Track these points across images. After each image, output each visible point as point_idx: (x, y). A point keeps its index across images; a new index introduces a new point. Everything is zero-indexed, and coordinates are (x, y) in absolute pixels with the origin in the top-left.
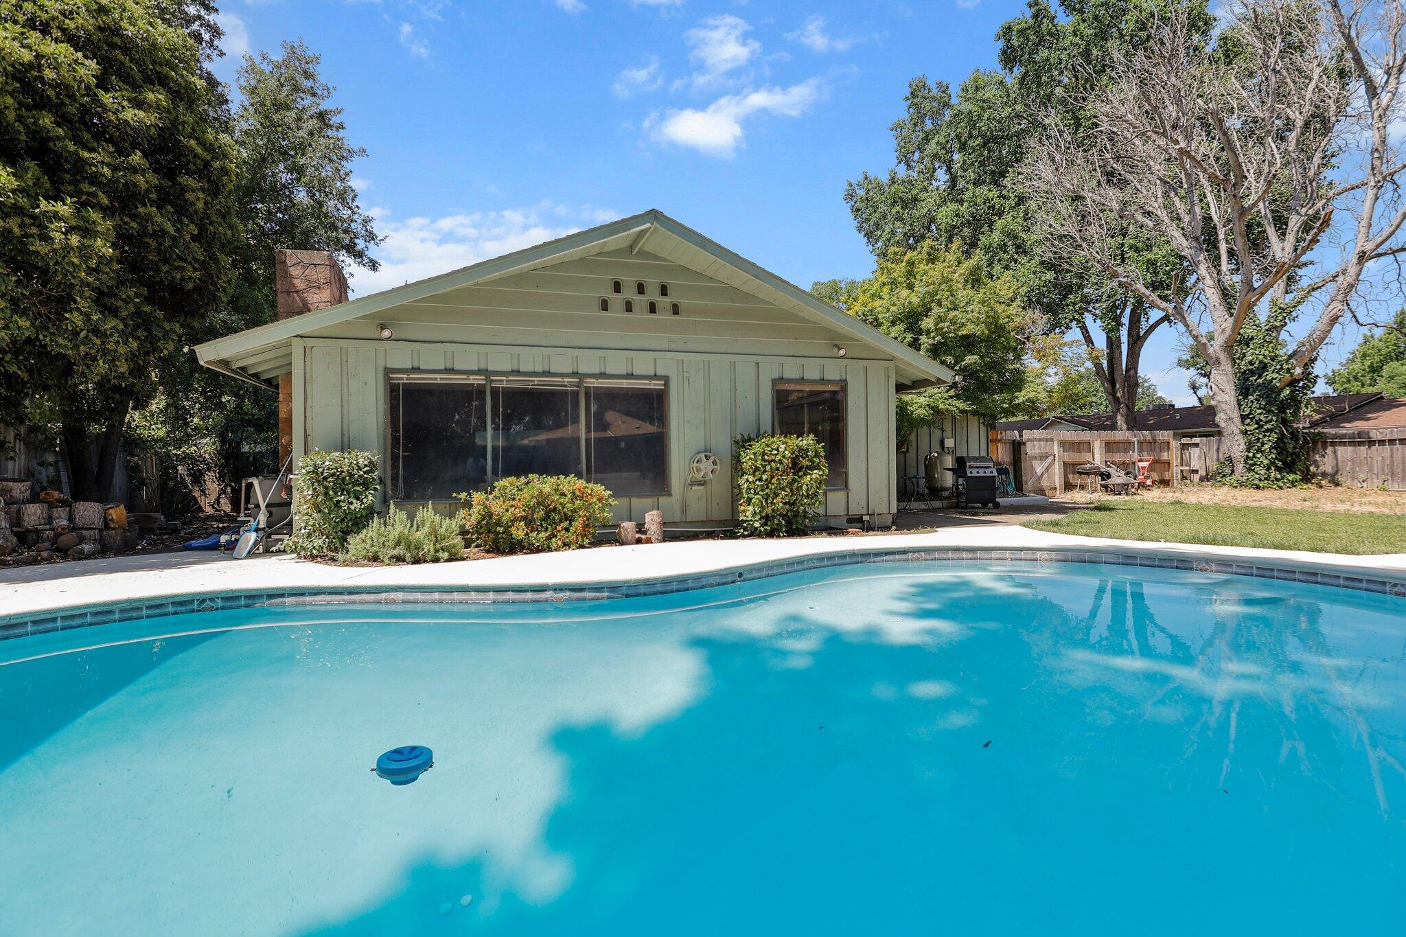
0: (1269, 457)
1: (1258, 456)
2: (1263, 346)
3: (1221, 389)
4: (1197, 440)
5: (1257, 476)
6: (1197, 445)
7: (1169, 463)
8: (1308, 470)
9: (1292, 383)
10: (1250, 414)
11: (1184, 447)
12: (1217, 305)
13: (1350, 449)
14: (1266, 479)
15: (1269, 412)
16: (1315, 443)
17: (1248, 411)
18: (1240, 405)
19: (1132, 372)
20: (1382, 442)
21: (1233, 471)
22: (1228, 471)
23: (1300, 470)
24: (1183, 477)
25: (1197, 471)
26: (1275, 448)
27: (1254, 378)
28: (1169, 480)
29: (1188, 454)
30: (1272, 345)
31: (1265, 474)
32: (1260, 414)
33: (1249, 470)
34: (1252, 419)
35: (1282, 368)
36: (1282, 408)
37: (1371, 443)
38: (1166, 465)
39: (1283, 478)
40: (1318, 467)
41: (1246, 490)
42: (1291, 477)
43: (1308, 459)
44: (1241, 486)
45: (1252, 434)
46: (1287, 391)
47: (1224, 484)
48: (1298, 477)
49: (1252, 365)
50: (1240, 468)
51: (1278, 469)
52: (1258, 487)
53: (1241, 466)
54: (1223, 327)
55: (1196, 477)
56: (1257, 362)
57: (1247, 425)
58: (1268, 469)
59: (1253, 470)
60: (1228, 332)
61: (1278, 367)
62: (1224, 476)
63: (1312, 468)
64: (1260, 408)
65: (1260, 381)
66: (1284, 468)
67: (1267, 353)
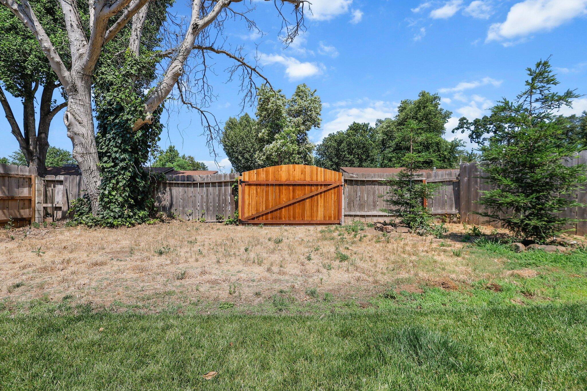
0: (123, 195)
1: (114, 193)
2: (121, 90)
3: (78, 120)
4: (61, 178)
5: (112, 214)
6: (61, 182)
7: (30, 200)
8: (153, 206)
9: (145, 127)
10: (107, 152)
11: (48, 184)
12: (75, 26)
13: (181, 189)
14: (119, 216)
15: (125, 151)
16: (159, 183)
17: (106, 149)
18: (98, 143)
19: (43, 135)
20: (201, 185)
21: (90, 209)
22: (86, 209)
23: (147, 206)
24: (46, 214)
25: (60, 208)
26: (128, 186)
27: (112, 118)
28: (31, 218)
29: (51, 191)
30: (128, 90)
31: (119, 211)
32: (116, 152)
33: (105, 207)
34: (109, 157)
35: (136, 110)
36: (135, 150)
37: (195, 185)
38: (27, 203)
39: (135, 214)
40: (160, 202)
41: (101, 229)
42: (142, 213)
43: (153, 197)
44: (96, 225)
45: (109, 172)
46: (139, 134)
47: (81, 223)
48: (146, 213)
49: (111, 105)
50: (96, 205)
51: (131, 207)
52: (112, 226)
53: (97, 203)
54: (81, 51)
55: (59, 214)
56: (115, 104)
57: (106, 162)
58: (122, 206)
59: (109, 208)
60: (85, 58)
61: (133, 109)
62: (82, 214)
63: (157, 204)
64: (116, 147)
65: (117, 121)
66: (135, 206)
67: (123, 97)
